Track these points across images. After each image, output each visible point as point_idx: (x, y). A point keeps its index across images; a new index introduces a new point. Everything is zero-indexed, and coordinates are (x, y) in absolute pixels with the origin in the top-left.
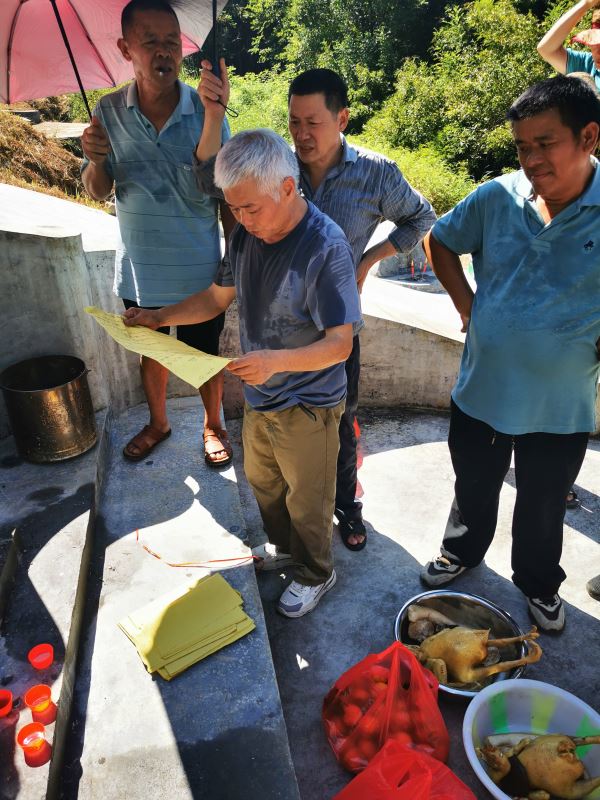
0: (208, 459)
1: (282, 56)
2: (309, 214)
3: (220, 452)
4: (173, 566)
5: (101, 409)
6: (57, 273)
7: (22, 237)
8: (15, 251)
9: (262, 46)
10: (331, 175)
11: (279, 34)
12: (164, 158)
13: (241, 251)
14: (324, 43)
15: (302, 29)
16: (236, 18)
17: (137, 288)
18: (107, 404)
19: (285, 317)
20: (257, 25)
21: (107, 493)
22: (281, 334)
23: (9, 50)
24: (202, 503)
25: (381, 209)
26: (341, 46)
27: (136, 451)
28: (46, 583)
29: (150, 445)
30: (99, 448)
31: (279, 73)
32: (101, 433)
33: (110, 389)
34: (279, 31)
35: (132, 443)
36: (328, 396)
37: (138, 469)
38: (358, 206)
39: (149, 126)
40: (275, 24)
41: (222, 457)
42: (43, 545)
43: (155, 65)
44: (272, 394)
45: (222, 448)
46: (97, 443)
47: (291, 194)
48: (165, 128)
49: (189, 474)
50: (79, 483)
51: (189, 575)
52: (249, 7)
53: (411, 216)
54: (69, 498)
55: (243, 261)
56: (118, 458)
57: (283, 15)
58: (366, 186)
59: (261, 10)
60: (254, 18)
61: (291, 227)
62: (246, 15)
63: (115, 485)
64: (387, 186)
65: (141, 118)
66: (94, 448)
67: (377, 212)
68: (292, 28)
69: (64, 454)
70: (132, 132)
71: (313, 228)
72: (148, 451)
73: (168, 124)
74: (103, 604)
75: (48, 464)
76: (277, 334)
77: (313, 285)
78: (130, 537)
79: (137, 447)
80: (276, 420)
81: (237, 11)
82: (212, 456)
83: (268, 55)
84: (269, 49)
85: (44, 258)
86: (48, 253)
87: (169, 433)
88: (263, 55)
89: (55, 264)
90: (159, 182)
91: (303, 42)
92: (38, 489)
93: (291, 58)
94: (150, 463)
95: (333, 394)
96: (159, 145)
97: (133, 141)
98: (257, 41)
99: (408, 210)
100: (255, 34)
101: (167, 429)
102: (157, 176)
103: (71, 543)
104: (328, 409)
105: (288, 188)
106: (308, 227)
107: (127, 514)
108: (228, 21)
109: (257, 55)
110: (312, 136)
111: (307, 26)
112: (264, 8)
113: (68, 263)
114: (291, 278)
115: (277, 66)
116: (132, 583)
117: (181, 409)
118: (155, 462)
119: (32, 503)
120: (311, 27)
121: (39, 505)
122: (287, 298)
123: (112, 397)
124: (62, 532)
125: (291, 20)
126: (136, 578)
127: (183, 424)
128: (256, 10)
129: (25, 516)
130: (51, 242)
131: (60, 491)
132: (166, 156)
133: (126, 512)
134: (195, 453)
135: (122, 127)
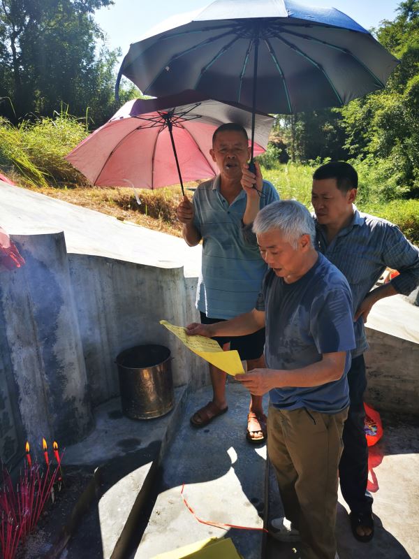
0: (248, 437)
1: (366, 149)
2: (318, 263)
3: (257, 432)
4: (201, 522)
5: (182, 385)
6: (164, 290)
7: (146, 267)
8: (141, 275)
9: (352, 144)
10: (341, 234)
11: (365, 136)
12: (231, 221)
13: (270, 286)
14: (397, 139)
15: (381, 132)
16: (336, 127)
17: (206, 304)
18: (187, 382)
19: (295, 339)
20: (350, 131)
21: (171, 450)
22: (292, 352)
23: (153, 159)
24: (236, 472)
25: (383, 260)
26: (409, 141)
27: (199, 420)
28: (108, 514)
29: (210, 418)
30: (173, 414)
31: (362, 160)
32: (178, 402)
33: (192, 371)
34: (365, 133)
35: (198, 414)
36: (329, 404)
37: (198, 434)
38: (362, 257)
39: (224, 201)
40: (363, 129)
41: (258, 436)
42: (115, 483)
43: (226, 164)
44: (285, 396)
45: (260, 429)
46: (172, 410)
47: (306, 247)
48: (234, 202)
49: (232, 446)
50: (153, 439)
51: (210, 533)
52: (345, 120)
53: (410, 266)
54: (142, 449)
55: (270, 293)
56: (186, 423)
57: (368, 124)
58: (370, 242)
59: (353, 122)
60: (348, 127)
61: (303, 271)
62: (343, 125)
63: (179, 444)
64: (388, 243)
65: (220, 197)
66: (169, 413)
67: (380, 261)
68: (375, 131)
69: (148, 415)
70: (214, 205)
71: (319, 274)
72: (208, 422)
73: (236, 200)
74: (144, 540)
75: (137, 420)
76: (289, 351)
77: (315, 318)
78: (178, 489)
79: (200, 417)
80: (288, 417)
81: (337, 123)
82: (251, 434)
83: (356, 149)
84: (357, 145)
85: (157, 281)
86: (160, 278)
87: (226, 410)
88: (352, 149)
89: (163, 285)
90: (227, 236)
91: (381, 139)
92: (126, 438)
93: (371, 150)
94: (207, 431)
95: (335, 403)
96: (229, 213)
97: (214, 211)
98: (349, 141)
99: (407, 261)
100: (348, 136)
101: (224, 407)
102: (226, 233)
103: (133, 486)
104: (330, 415)
105: (304, 242)
106: (316, 273)
107: (180, 469)
108: (331, 130)
109: (348, 150)
110: (325, 207)
111: (385, 129)
112: (355, 120)
113: (172, 285)
114: (300, 310)
115: (361, 156)
116: (168, 528)
117: (240, 392)
118: (211, 430)
119: (118, 448)
120: (387, 130)
121: (123, 451)
122: (296, 325)
123: (192, 377)
124: (129, 475)
125: (374, 126)
126: (173, 525)
127: (238, 404)
128: (350, 122)
129: (111, 458)
130: (163, 271)
131: (138, 442)
132: (232, 220)
133: (180, 468)
134: (241, 429)
135: (208, 202)
